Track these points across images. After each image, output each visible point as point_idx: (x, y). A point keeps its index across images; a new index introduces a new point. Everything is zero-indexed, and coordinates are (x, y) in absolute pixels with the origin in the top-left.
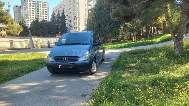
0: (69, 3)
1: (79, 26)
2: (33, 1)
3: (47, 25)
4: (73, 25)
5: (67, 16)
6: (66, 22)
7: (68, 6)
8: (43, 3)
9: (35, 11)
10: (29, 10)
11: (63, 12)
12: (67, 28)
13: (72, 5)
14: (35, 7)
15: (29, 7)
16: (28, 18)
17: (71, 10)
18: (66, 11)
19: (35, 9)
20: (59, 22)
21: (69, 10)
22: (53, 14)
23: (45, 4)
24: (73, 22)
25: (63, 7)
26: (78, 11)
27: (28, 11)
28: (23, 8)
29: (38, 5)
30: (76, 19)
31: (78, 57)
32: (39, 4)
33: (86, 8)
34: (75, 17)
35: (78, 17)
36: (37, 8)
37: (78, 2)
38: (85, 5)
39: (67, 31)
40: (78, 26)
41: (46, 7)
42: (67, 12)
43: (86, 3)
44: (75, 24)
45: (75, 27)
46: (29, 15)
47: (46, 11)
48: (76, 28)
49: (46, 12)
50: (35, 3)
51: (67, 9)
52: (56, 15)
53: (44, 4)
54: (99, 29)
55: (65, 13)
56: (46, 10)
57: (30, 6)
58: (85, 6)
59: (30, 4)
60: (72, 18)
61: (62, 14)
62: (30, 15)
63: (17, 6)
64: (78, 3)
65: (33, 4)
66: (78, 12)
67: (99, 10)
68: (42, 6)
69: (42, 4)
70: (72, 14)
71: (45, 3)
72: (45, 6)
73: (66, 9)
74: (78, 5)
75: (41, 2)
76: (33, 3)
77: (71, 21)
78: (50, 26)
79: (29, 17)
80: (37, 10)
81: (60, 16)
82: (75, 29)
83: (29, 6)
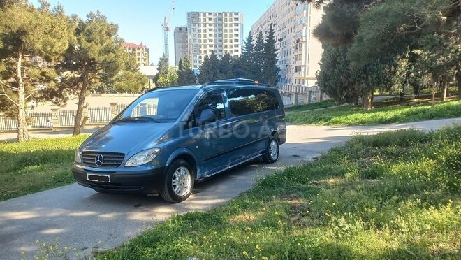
0: (287, 7)
1: (307, 64)
2: (210, 14)
3: (234, 67)
4: (293, 60)
5: (280, 40)
6: (276, 55)
7: (286, 14)
8: (231, 15)
9: (215, 36)
10: (202, 33)
11: (271, 32)
12: (279, 70)
13: (292, 13)
14: (215, 25)
15: (202, 28)
16: (200, 51)
17: (289, 26)
18: (278, 29)
19: (215, 30)
20: (260, 57)
21: (285, 25)
22: (247, 39)
23: (236, 17)
24: (293, 55)
26: (304, 25)
27: (200, 36)
28: (192, 30)
29: (220, 22)
30: (301, 47)
31: (124, 154)
32: (224, 17)
34: (298, 41)
35: (304, 40)
36: (217, 28)
39: (280, 76)
40: (303, 64)
41: (237, 25)
42: (281, 32)
44: (296, 60)
45: (296, 67)
46: (202, 46)
47: (237, 33)
48: (300, 70)
49: (237, 35)
50: (215, 17)
51: (280, 23)
52: (254, 43)
53: (234, 16)
54: (333, 71)
55: (274, 35)
56: (236, 30)
57: (205, 25)
59: (205, 20)
60: (292, 45)
61: (267, 37)
62: (205, 46)
63: (180, 29)
65: (210, 19)
66: (305, 27)
68: (228, 23)
69: (228, 17)
70: (292, 34)
71: (236, 14)
72: (237, 22)
73: (278, 24)
74: (305, 12)
75: (228, 14)
76: (210, 17)
77: (288, 52)
78: (240, 67)
79: (202, 49)
80: (218, 33)
81: (265, 41)
82: (296, 71)
83: (202, 25)
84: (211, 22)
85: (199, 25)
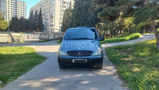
0: (46, 4)
1: (55, 24)
3: (25, 22)
4: (49, 23)
5: (44, 15)
6: (42, 20)
7: (45, 6)
8: (21, 2)
9: (14, 9)
10: (7, 7)
12: (44, 25)
13: (48, 6)
14: (14, 5)
15: (7, 5)
16: (7, 15)
17: (47, 10)
20: (36, 20)
21: (46, 9)
22: (31, 13)
24: (49, 21)
25: (40, 7)
26: (54, 11)
28: (2, 5)
29: (16, 4)
30: (52, 18)
32: (18, 3)
33: (61, 9)
34: (51, 16)
35: (54, 16)
36: (15, 6)
37: (54, 3)
38: (61, 6)
39: (44, 28)
40: (53, 24)
41: (24, 6)
42: (44, 12)
43: (62, 5)
44: (51, 22)
45: (51, 25)
46: (7, 13)
48: (52, 26)
49: (24, 10)
50: (14, 2)
51: (44, 9)
52: (34, 14)
53: (22, 3)
55: (42, 12)
56: (24, 8)
57: (9, 4)
58: (61, 7)
59: (9, 2)
60: (49, 17)
61: (39, 13)
62: (9, 13)
64: (54, 4)
66: (54, 12)
67: (78, 10)
68: (20, 5)
69: (20, 3)
70: (49, 13)
71: (24, 2)
72: (24, 5)
73: (42, 9)
74: (54, 6)
75: (20, 2)
76: (11, 1)
77: (47, 19)
78: (28, 23)
79: (7, 14)
81: (38, 14)
82: (51, 26)
83: (7, 4)
84: (12, 3)
85: (6, 4)
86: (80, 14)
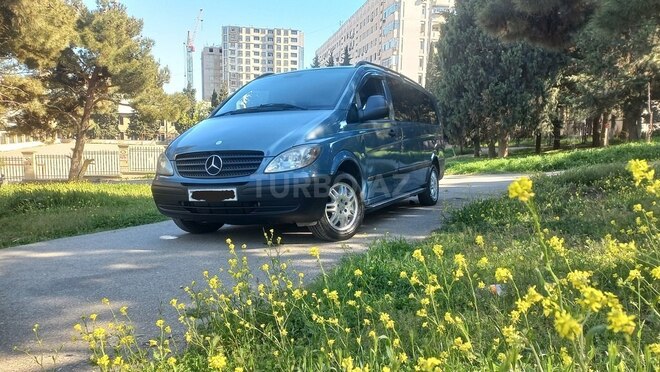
0: (369, 25)
2: (256, 30)
7: (365, 35)
8: (286, 33)
9: (263, 62)
10: (244, 58)
11: (347, 58)
13: (377, 33)
14: (263, 47)
15: (244, 50)
16: (241, 84)
17: (372, 51)
18: (356, 54)
19: (263, 54)
21: (365, 49)
23: (294, 36)
25: (348, 41)
26: (394, 50)
27: (240, 61)
28: (229, 52)
29: (270, 43)
31: (262, 153)
32: (276, 36)
33: (426, 38)
36: (267, 50)
37: (396, 18)
38: (423, 25)
41: (294, 47)
43: (427, 20)
46: (244, 76)
47: (294, 59)
49: (295, 63)
50: (264, 35)
51: (360, 46)
53: (290, 35)
56: (294, 55)
57: (248, 46)
58: (422, 31)
59: (248, 39)
62: (248, 76)
63: (211, 50)
64: (396, 24)
65: (256, 38)
66: (395, 53)
68: (282, 44)
69: (282, 37)
71: (294, 32)
72: (294, 44)
73: (355, 48)
74: (396, 31)
75: (282, 32)
76: (257, 34)
79: (244, 80)
80: (267, 57)
83: (244, 45)
84: (257, 42)
85: (240, 46)
86: (469, 40)
